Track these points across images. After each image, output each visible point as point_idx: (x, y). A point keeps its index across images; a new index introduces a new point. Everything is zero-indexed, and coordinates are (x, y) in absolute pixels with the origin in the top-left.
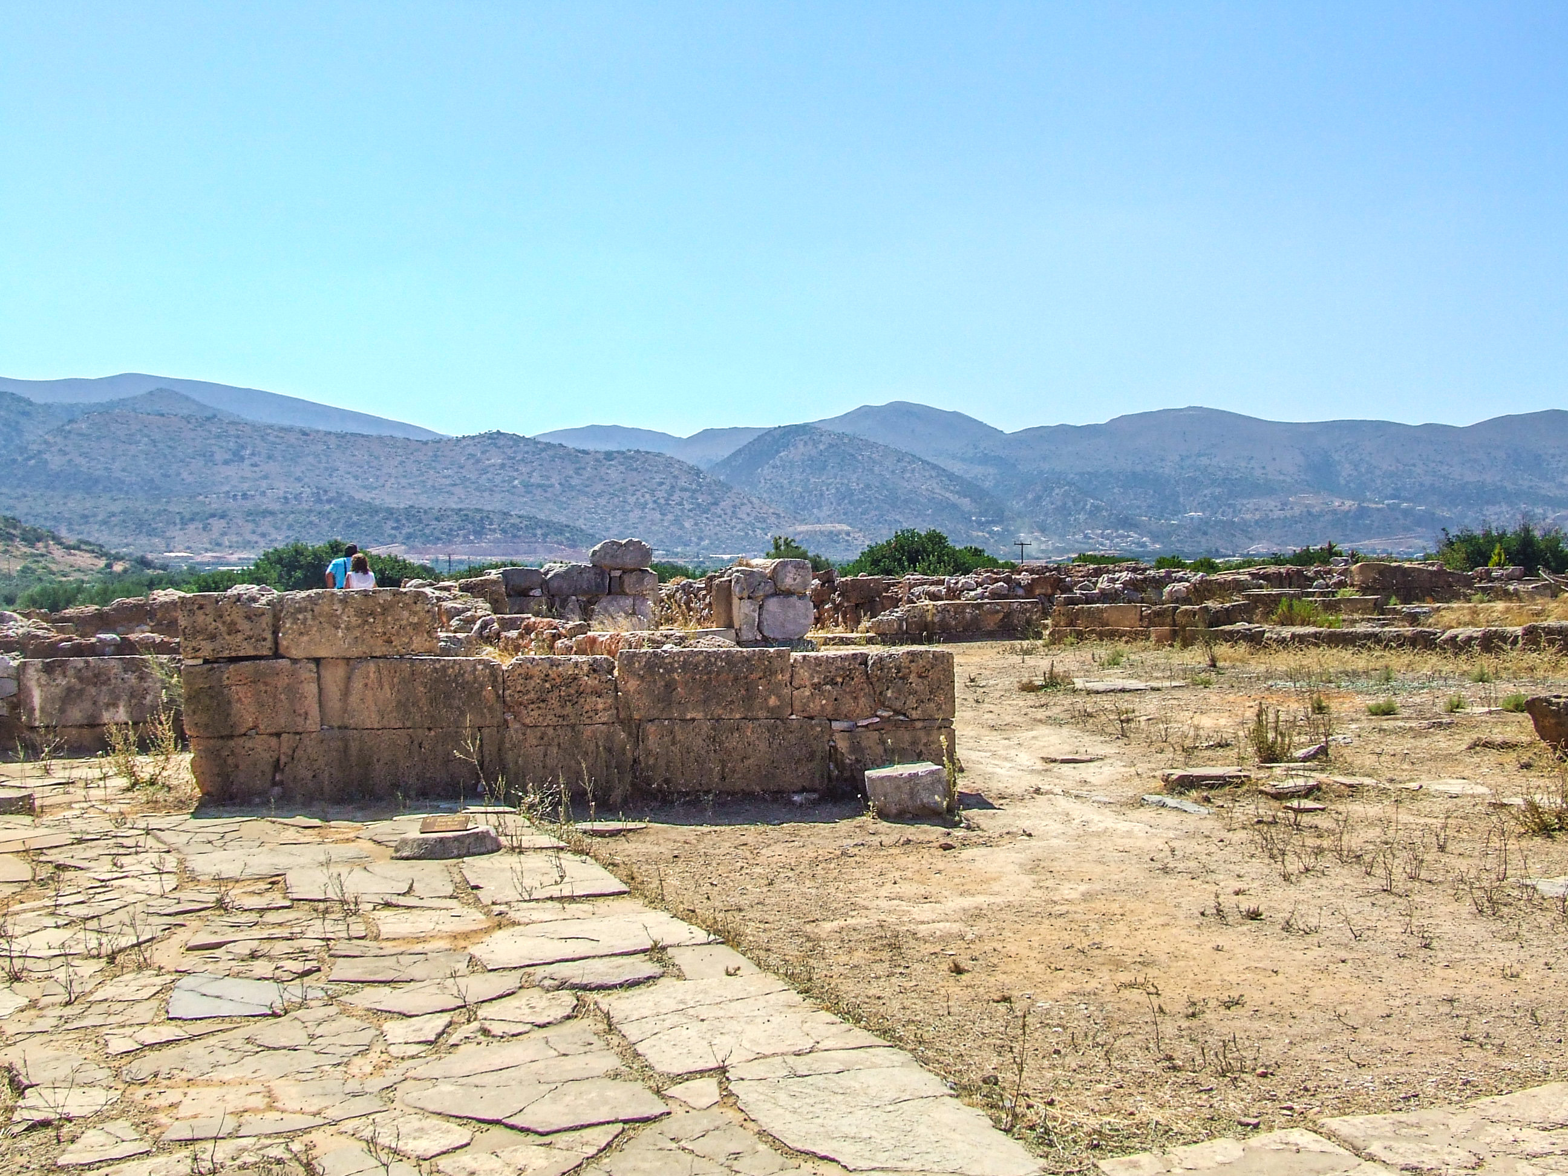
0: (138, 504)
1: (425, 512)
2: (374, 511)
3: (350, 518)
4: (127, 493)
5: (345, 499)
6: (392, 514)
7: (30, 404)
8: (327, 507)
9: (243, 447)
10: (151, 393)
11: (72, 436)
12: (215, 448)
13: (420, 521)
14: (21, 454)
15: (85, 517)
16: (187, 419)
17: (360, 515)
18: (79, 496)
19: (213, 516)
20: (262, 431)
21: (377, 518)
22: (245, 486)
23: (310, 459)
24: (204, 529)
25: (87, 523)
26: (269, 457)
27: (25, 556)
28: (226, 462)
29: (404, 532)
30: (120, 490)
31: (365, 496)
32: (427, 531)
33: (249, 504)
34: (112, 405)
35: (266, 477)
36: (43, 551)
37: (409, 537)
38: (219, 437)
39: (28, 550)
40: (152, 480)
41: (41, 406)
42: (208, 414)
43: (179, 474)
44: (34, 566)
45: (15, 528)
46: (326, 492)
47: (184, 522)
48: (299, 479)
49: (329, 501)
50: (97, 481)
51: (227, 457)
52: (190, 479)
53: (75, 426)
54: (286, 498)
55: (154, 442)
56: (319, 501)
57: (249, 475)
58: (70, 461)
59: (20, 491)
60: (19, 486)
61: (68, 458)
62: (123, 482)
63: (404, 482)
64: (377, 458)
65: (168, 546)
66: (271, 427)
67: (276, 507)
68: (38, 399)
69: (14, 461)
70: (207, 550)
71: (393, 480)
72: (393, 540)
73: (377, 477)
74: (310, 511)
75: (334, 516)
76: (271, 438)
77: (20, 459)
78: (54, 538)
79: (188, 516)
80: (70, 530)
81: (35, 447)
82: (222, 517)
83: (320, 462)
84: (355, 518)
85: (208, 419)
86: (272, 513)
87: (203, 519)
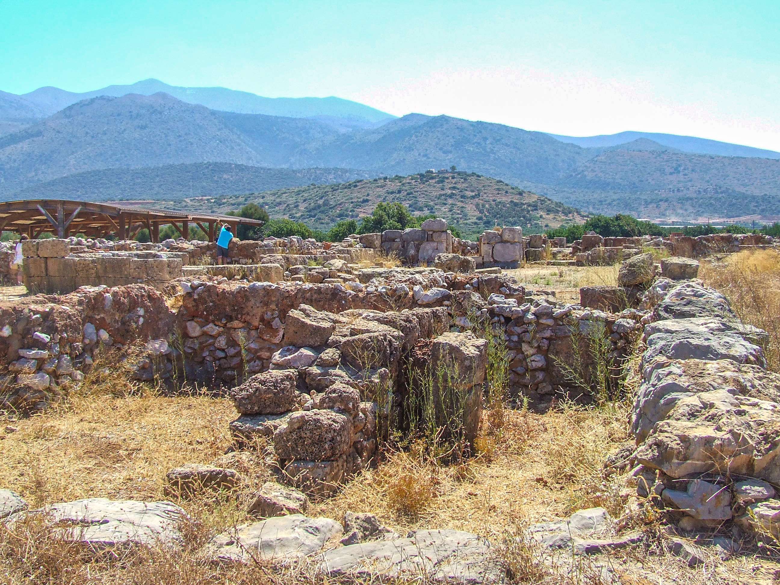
0: (626, 195)
1: (773, 197)
2: (745, 197)
3: (732, 201)
4: (622, 190)
5: (730, 191)
6: (754, 198)
7: (580, 148)
8: (720, 196)
9: (680, 166)
10: (636, 141)
11: (598, 163)
12: (665, 167)
13: (770, 202)
14: (574, 172)
15: (601, 201)
16: (652, 152)
17: (737, 199)
18: (599, 192)
19: (661, 200)
20: (690, 157)
21: (746, 201)
22: (680, 185)
23: (714, 171)
24: (657, 207)
25: (602, 204)
26: (693, 170)
27: (562, 220)
28: (671, 174)
29: (760, 208)
30: (619, 188)
31: (743, 190)
32: (774, 208)
33: (680, 194)
34: (618, 147)
35: (691, 181)
36: (571, 218)
37: (763, 211)
38: (667, 161)
39: (564, 218)
40: (634, 184)
41: (585, 149)
42: (664, 150)
43: (647, 180)
44: (566, 225)
45: (560, 207)
46: (720, 188)
47: (647, 203)
48: (708, 182)
49: (722, 193)
50: (608, 184)
51: (672, 171)
52: (653, 183)
53: (599, 158)
54: (699, 191)
55: (636, 165)
56: (717, 192)
57: (682, 179)
58: (596, 175)
59: (573, 190)
60: (573, 187)
61: (595, 174)
62: (620, 185)
63: (764, 181)
64: (750, 170)
65: (638, 215)
66: (695, 155)
67: (694, 196)
68: (584, 146)
69: (571, 176)
70: (657, 218)
71: (758, 181)
72: (754, 212)
73: (750, 180)
74: (711, 198)
75: (723, 200)
76: (694, 161)
77: (574, 174)
78: (577, 212)
79: (649, 201)
80: (594, 208)
81: (581, 169)
82: (666, 201)
83: (719, 172)
84: (734, 201)
85: (663, 152)
86: (691, 199)
87: (657, 202)
